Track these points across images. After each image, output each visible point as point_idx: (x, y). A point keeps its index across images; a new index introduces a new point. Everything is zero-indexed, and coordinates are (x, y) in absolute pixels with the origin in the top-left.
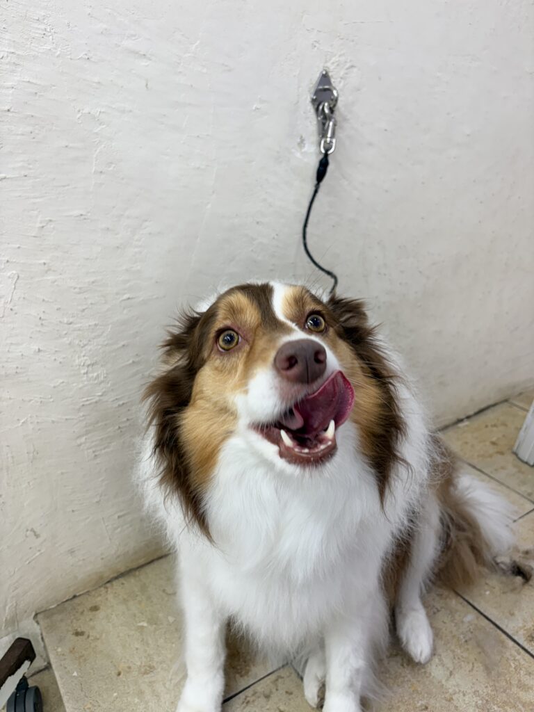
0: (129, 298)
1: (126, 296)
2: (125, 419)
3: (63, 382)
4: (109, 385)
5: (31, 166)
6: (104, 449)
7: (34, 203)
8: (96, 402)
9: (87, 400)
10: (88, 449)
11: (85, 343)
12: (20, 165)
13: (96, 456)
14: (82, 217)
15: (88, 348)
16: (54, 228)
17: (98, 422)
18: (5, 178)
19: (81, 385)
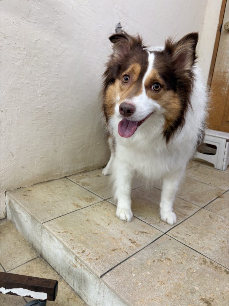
0: (57, 74)
1: (57, 73)
2: (49, 119)
3: (33, 98)
4: (46, 104)
5: (37, 20)
6: (41, 128)
7: (36, 32)
8: (42, 109)
9: (39, 107)
10: (36, 126)
11: (42, 85)
12: (35, 18)
13: (38, 130)
14: (49, 42)
15: (43, 88)
16: (40, 42)
17: (40, 117)
18: (29, 21)
19: (38, 101)
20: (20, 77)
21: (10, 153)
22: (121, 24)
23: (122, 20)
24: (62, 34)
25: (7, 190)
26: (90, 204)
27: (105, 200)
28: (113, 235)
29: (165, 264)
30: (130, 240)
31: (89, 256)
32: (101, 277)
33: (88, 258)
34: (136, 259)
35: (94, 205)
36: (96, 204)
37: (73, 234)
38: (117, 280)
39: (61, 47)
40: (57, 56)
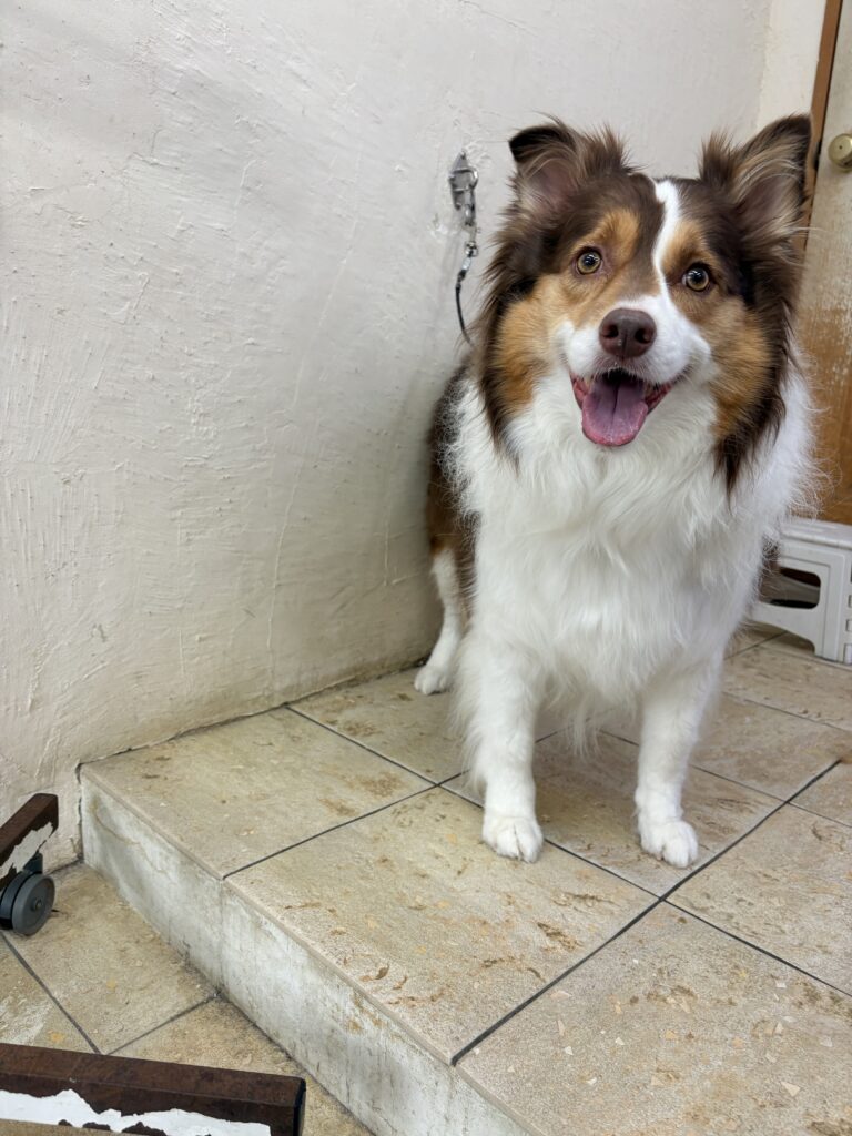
0: (253, 344)
1: (251, 340)
2: (228, 500)
3: (170, 428)
4: (217, 448)
5: (184, 160)
6: (200, 533)
7: (179, 201)
8: (201, 466)
9: (192, 460)
10: (181, 528)
11: (202, 384)
12: (173, 154)
13: (189, 540)
14: (223, 233)
15: (205, 392)
16: (193, 236)
17: (198, 495)
18: (156, 164)
19: (188, 439)
20: (127, 361)
21: (95, 626)
22: (468, 158)
23: (472, 144)
24: (268, 203)
25: (83, 761)
26: (386, 801)
27: (436, 786)
28: (481, 909)
29: (673, 1006)
30: (540, 925)
31: (404, 988)
32: (455, 1060)
33: (400, 995)
34: (569, 995)
35: (399, 806)
36: (407, 802)
37: (338, 912)
38: (511, 1070)
39: (267, 248)
40: (252, 279)
